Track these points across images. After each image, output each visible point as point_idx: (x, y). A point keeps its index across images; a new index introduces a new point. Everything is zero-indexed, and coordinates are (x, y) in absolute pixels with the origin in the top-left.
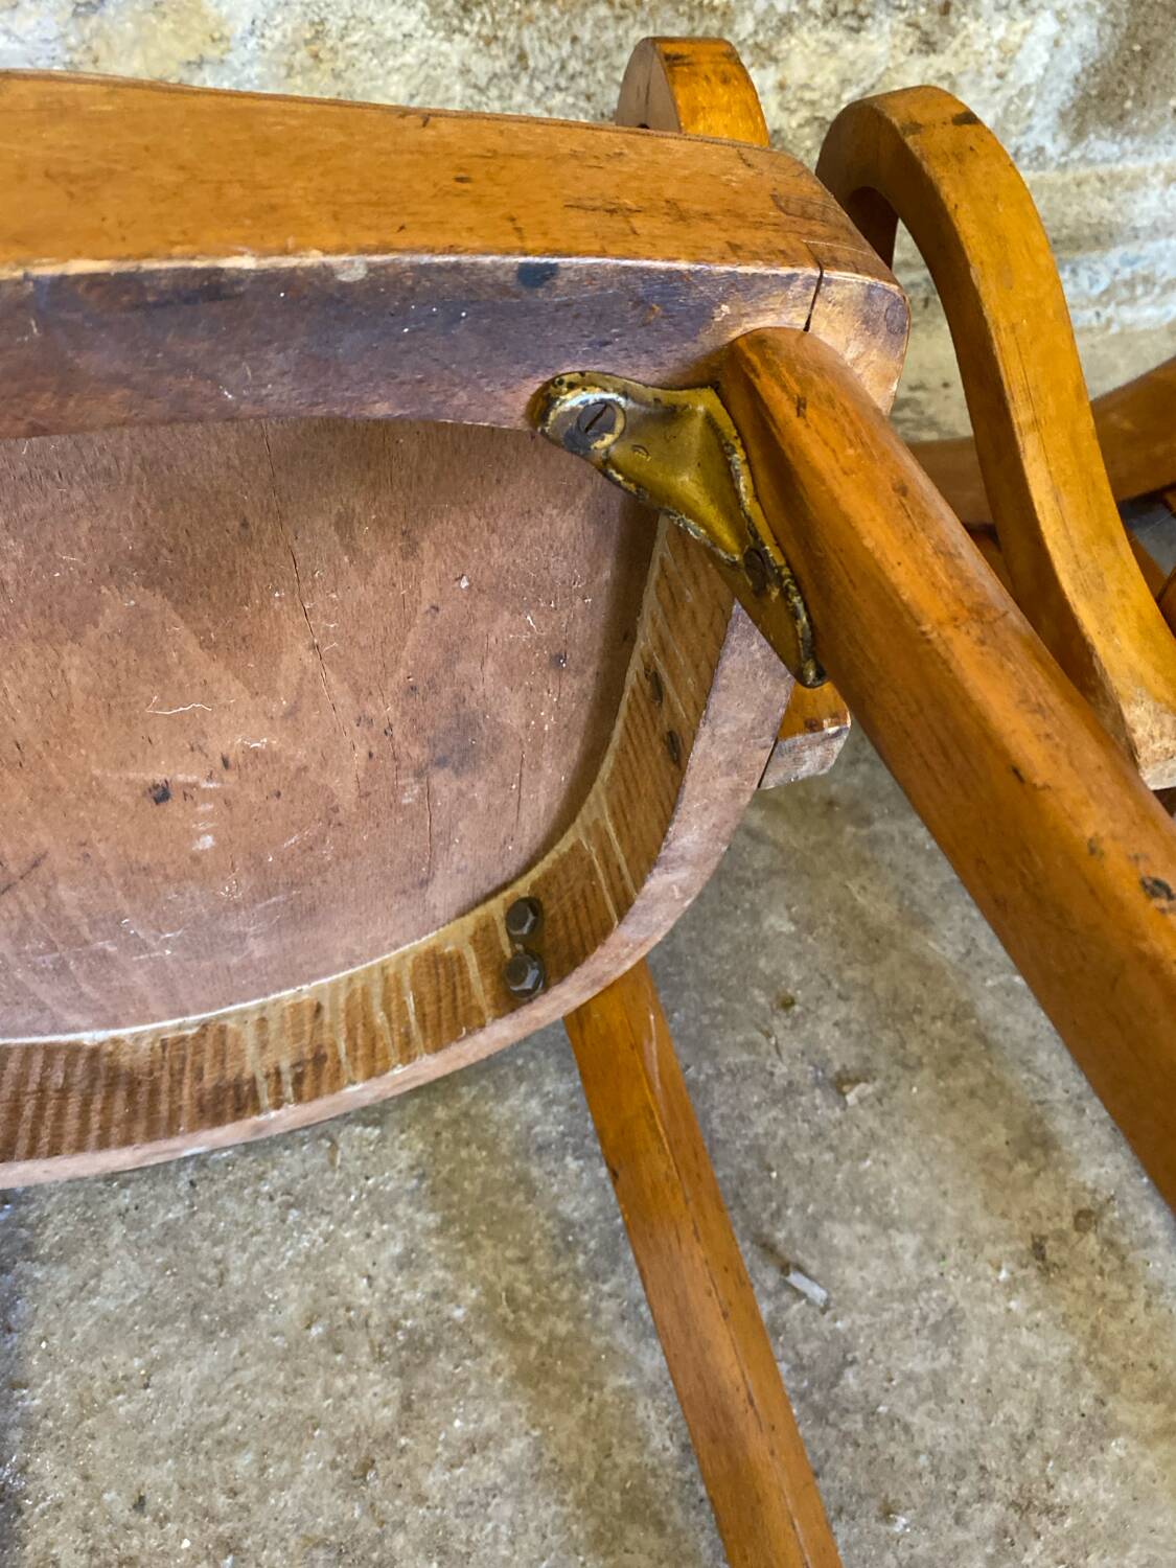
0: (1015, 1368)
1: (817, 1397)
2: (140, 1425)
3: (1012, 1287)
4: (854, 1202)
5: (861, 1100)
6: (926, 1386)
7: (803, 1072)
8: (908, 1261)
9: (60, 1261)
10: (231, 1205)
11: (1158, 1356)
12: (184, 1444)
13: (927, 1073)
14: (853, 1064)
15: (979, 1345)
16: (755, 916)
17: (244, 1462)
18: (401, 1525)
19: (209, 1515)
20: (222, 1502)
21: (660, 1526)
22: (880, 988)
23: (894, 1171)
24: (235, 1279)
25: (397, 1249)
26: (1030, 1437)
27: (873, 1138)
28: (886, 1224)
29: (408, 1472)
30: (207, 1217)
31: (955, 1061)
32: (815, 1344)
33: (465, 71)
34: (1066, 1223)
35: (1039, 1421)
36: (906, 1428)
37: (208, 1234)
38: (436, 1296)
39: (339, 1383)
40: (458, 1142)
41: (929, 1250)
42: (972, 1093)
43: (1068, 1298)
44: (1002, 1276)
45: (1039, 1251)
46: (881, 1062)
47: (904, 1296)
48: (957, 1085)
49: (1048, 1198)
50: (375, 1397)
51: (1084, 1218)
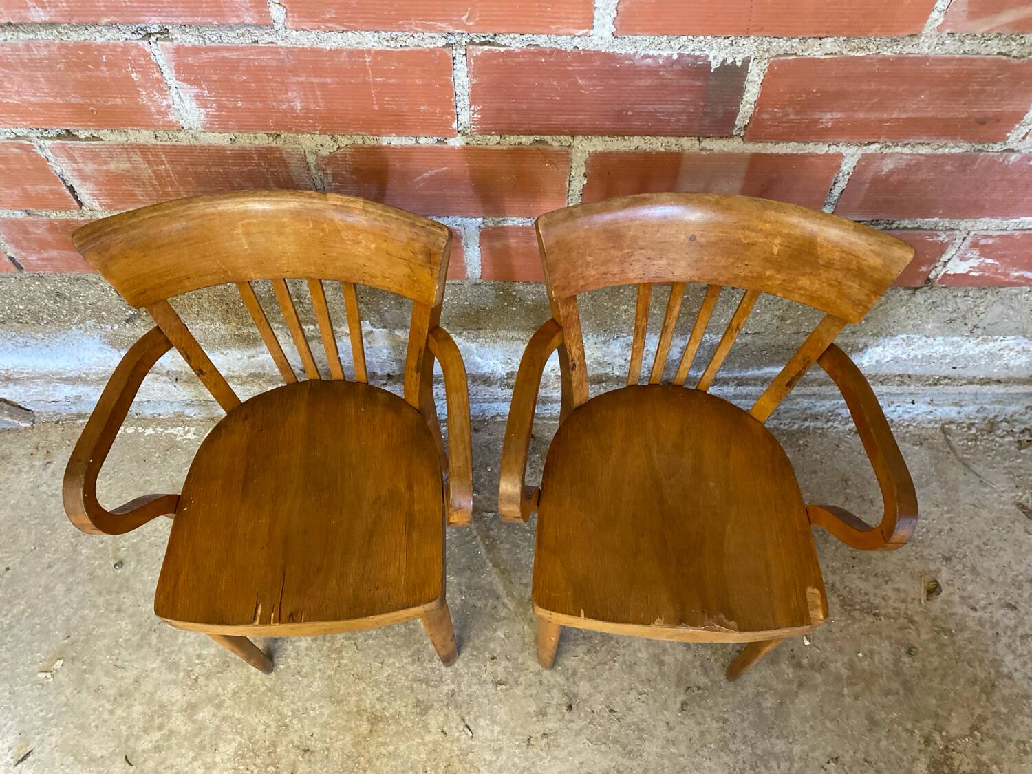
0: (510, 765)
1: (461, 757)
2: (314, 718)
3: (518, 746)
4: (489, 715)
5: (501, 690)
7: (490, 678)
8: (496, 734)
9: (305, 677)
10: (344, 674)
12: (321, 726)
13: (522, 687)
14: (503, 679)
15: (504, 757)
16: (495, 630)
17: (334, 733)
19: (325, 742)
20: (328, 740)
22: (520, 661)
24: (341, 692)
25: (378, 695)
28: (494, 722)
29: (367, 746)
30: (338, 676)
31: (530, 686)
32: (465, 746)
34: (539, 736)
36: (479, 770)
37: (338, 681)
38: (384, 709)
39: (358, 723)
40: (399, 673)
41: (502, 732)
42: (531, 696)
43: (531, 753)
44: (517, 743)
45: (529, 740)
46: (511, 681)
47: (491, 741)
48: (528, 692)
49: (537, 728)
50: (365, 728)
51: (545, 735)
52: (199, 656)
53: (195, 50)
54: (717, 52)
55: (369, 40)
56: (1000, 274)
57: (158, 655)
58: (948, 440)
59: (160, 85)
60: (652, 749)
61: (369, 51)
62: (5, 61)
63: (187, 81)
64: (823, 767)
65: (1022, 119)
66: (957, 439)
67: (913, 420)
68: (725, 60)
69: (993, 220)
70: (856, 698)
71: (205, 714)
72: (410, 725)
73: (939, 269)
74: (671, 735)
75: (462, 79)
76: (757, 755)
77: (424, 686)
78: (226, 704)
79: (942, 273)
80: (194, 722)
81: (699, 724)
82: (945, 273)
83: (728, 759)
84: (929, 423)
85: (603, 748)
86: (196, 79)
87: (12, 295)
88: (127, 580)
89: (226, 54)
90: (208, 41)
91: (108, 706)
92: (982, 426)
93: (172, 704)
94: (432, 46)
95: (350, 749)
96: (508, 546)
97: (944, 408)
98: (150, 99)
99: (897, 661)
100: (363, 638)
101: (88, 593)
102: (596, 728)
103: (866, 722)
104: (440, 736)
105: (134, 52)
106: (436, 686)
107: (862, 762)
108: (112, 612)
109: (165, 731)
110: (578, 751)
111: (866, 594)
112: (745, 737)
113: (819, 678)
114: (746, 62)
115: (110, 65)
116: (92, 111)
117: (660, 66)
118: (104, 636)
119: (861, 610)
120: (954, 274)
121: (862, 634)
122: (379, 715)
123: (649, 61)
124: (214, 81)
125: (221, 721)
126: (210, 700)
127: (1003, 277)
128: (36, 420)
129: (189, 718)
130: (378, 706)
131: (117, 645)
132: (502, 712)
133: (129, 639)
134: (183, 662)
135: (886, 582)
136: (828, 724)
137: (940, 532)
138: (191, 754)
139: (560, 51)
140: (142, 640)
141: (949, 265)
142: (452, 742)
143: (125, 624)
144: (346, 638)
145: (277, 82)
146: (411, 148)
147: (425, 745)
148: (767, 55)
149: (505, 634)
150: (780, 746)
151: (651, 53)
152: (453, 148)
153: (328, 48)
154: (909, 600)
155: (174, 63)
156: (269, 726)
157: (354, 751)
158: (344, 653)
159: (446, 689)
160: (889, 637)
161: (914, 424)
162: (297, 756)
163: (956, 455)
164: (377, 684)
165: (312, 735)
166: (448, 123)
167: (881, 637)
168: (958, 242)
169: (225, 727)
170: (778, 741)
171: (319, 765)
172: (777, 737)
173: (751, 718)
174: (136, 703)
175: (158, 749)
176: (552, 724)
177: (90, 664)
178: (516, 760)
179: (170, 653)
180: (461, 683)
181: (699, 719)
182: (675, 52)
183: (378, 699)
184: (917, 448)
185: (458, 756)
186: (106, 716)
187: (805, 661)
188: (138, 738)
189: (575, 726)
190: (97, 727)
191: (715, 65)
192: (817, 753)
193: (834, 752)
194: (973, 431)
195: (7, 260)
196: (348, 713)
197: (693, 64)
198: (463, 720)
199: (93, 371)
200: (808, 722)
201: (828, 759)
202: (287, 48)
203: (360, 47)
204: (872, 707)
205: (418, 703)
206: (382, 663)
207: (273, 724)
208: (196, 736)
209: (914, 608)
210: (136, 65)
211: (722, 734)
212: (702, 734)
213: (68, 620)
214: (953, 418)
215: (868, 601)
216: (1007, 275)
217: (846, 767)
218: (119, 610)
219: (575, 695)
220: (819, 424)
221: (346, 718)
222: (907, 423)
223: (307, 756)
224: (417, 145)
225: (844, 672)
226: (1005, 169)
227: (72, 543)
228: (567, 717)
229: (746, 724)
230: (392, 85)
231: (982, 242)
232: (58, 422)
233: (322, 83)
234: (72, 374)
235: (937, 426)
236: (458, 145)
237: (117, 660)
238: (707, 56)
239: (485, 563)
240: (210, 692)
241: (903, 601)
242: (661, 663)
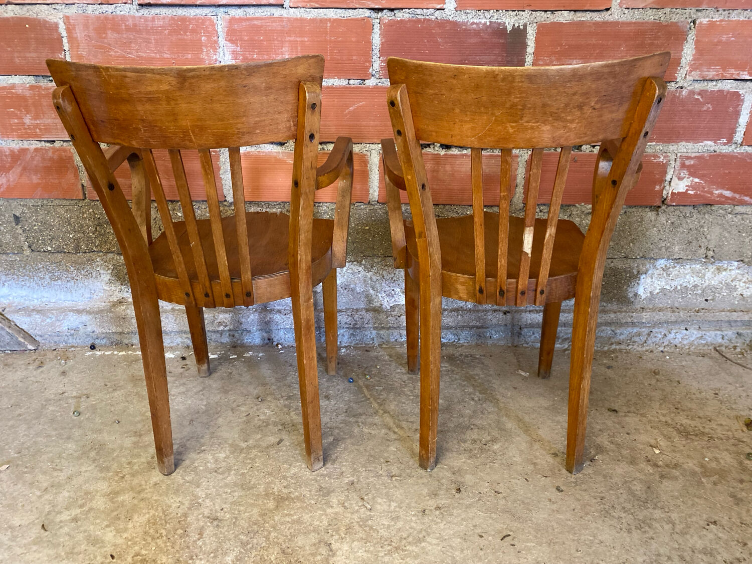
0: (408, 528)
1: (361, 523)
2: (226, 499)
3: (414, 515)
4: (386, 496)
5: (396, 480)
6: (386, 526)
7: (385, 473)
8: (392, 508)
9: (221, 474)
10: (255, 472)
11: (442, 532)
12: (231, 503)
13: (414, 479)
14: (397, 474)
15: (402, 523)
16: (388, 446)
17: (242, 508)
18: (268, 523)
19: (234, 513)
20: (236, 512)
21: (319, 534)
23: (397, 492)
24: (252, 483)
25: (285, 484)
26: (405, 539)
27: (395, 486)
28: (391, 500)
29: (273, 516)
30: (250, 473)
31: (421, 478)
32: (364, 515)
33: (371, 278)
34: (433, 508)
35: (408, 537)
36: (378, 532)
37: (250, 476)
38: (290, 493)
39: (265, 501)
40: (305, 471)
41: (398, 506)
42: (423, 484)
43: (426, 520)
44: (413, 513)
45: (424, 511)
46: (404, 475)
47: (388, 512)
48: (420, 481)
49: (431, 503)
50: (271, 504)
51: (438, 508)
52: (129, 463)
53: (241, 20)
54: (510, 20)
55: (331, 14)
56: (706, 192)
57: (93, 463)
58: (722, 355)
59: (214, 46)
60: (540, 516)
61: (330, 20)
62: (138, 28)
63: (231, 41)
64: (704, 528)
65: (680, 64)
66: (728, 354)
67: (691, 344)
68: (514, 25)
69: (688, 144)
70: (715, 484)
71: (125, 498)
72: (313, 502)
73: (667, 188)
74: (554, 507)
75: (376, 39)
76: (639, 520)
77: (327, 479)
78: (146, 491)
79: (670, 192)
80: (113, 503)
81: (578, 500)
82: (672, 192)
83: (612, 522)
84: (704, 346)
85: (493, 515)
86: (236, 40)
87: (70, 224)
88: (81, 422)
89: (256, 22)
90: (248, 14)
91: (38, 493)
92: (744, 347)
93: (97, 492)
94: (363, 16)
95: (256, 517)
96: (396, 403)
97: (711, 332)
98: (207, 55)
99: (741, 463)
100: (274, 451)
101: (45, 429)
102: (485, 503)
103: (731, 499)
104: (340, 509)
105: (207, 23)
106: (338, 478)
107: (740, 524)
108: (62, 439)
109: (86, 508)
110: (470, 518)
111: (696, 427)
112: (624, 508)
113: (676, 473)
114: (525, 26)
115: (193, 31)
116: (173, 63)
117: (481, 30)
118: (51, 452)
119: (696, 435)
120: (678, 192)
121: (703, 448)
122: (285, 496)
123: (474, 26)
124: (245, 41)
125: (138, 502)
126: (132, 489)
127: (709, 195)
128: (40, 348)
129: (110, 501)
130: (285, 491)
131: (60, 457)
132: (398, 494)
133: (71, 454)
134: (115, 466)
135: (710, 421)
136: (696, 500)
137: (740, 397)
138: (106, 523)
139: (429, 20)
140: (82, 454)
141: (672, 184)
142: (352, 513)
143: (71, 446)
144: (259, 452)
145: (278, 41)
146: (345, 88)
147: (327, 515)
148: (535, 21)
149: (397, 448)
150: (658, 514)
151: (475, 21)
152: (368, 88)
153: (309, 18)
154: (733, 429)
155: (226, 29)
156: (183, 504)
157: (259, 519)
158: (257, 460)
159: (346, 480)
160: (727, 450)
161: (693, 347)
162: (206, 523)
163: (732, 361)
164: (285, 478)
165: (222, 510)
166: (368, 68)
167: (719, 450)
168: (672, 162)
169: (142, 505)
170: (656, 511)
171: (226, 529)
172: (654, 509)
173: (625, 496)
174: (65, 491)
175: (75, 520)
176: (442, 502)
177: (33, 468)
178: (413, 524)
179: (104, 462)
180: (359, 476)
181: (578, 496)
182: (488, 21)
183: (285, 487)
184: (701, 358)
185: (358, 522)
186: (34, 499)
187: (660, 463)
188: (60, 513)
189: (467, 502)
190: (23, 506)
191: (509, 28)
192: (694, 519)
193: (712, 518)
194: (738, 350)
195: (80, 187)
196: (258, 495)
197: (498, 28)
198: (363, 499)
199: (96, 306)
200: (677, 498)
201: (706, 522)
202: (288, 18)
203: (326, 17)
204: (731, 489)
205: (321, 489)
206: (290, 465)
207: (187, 503)
208: (112, 511)
209: (739, 435)
210: (206, 31)
211: (602, 506)
212: (584, 506)
213: (23, 443)
214: (720, 343)
215: (699, 430)
216: (712, 193)
217: (726, 528)
218: (69, 438)
219: (462, 483)
220: (622, 347)
221: (255, 498)
222: (687, 347)
223: (215, 523)
224: (348, 86)
225: (698, 469)
226: (683, 102)
227: (42, 404)
228: (457, 496)
229: (622, 500)
230: (339, 42)
231: (687, 163)
232: (55, 350)
233: (302, 41)
234: (81, 308)
235: (710, 348)
236: (371, 85)
237: (57, 466)
238: (505, 23)
239: (377, 411)
240: (133, 484)
241: (728, 431)
242: (535, 464)
